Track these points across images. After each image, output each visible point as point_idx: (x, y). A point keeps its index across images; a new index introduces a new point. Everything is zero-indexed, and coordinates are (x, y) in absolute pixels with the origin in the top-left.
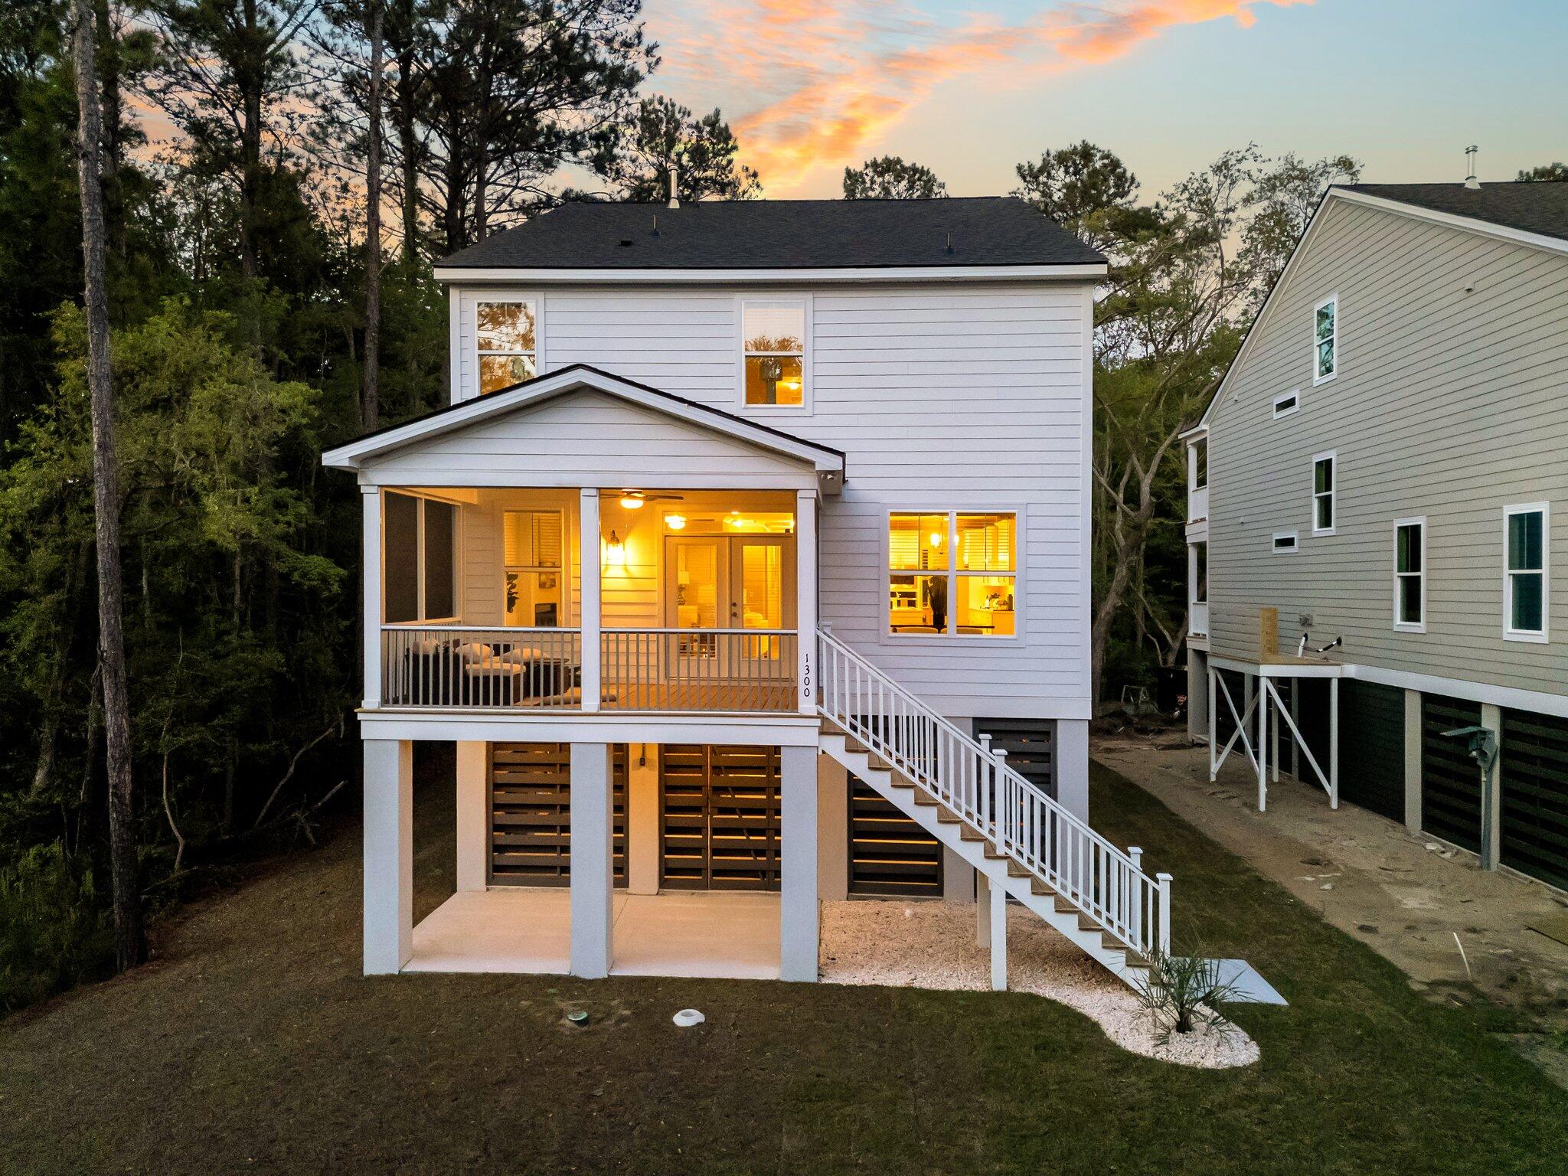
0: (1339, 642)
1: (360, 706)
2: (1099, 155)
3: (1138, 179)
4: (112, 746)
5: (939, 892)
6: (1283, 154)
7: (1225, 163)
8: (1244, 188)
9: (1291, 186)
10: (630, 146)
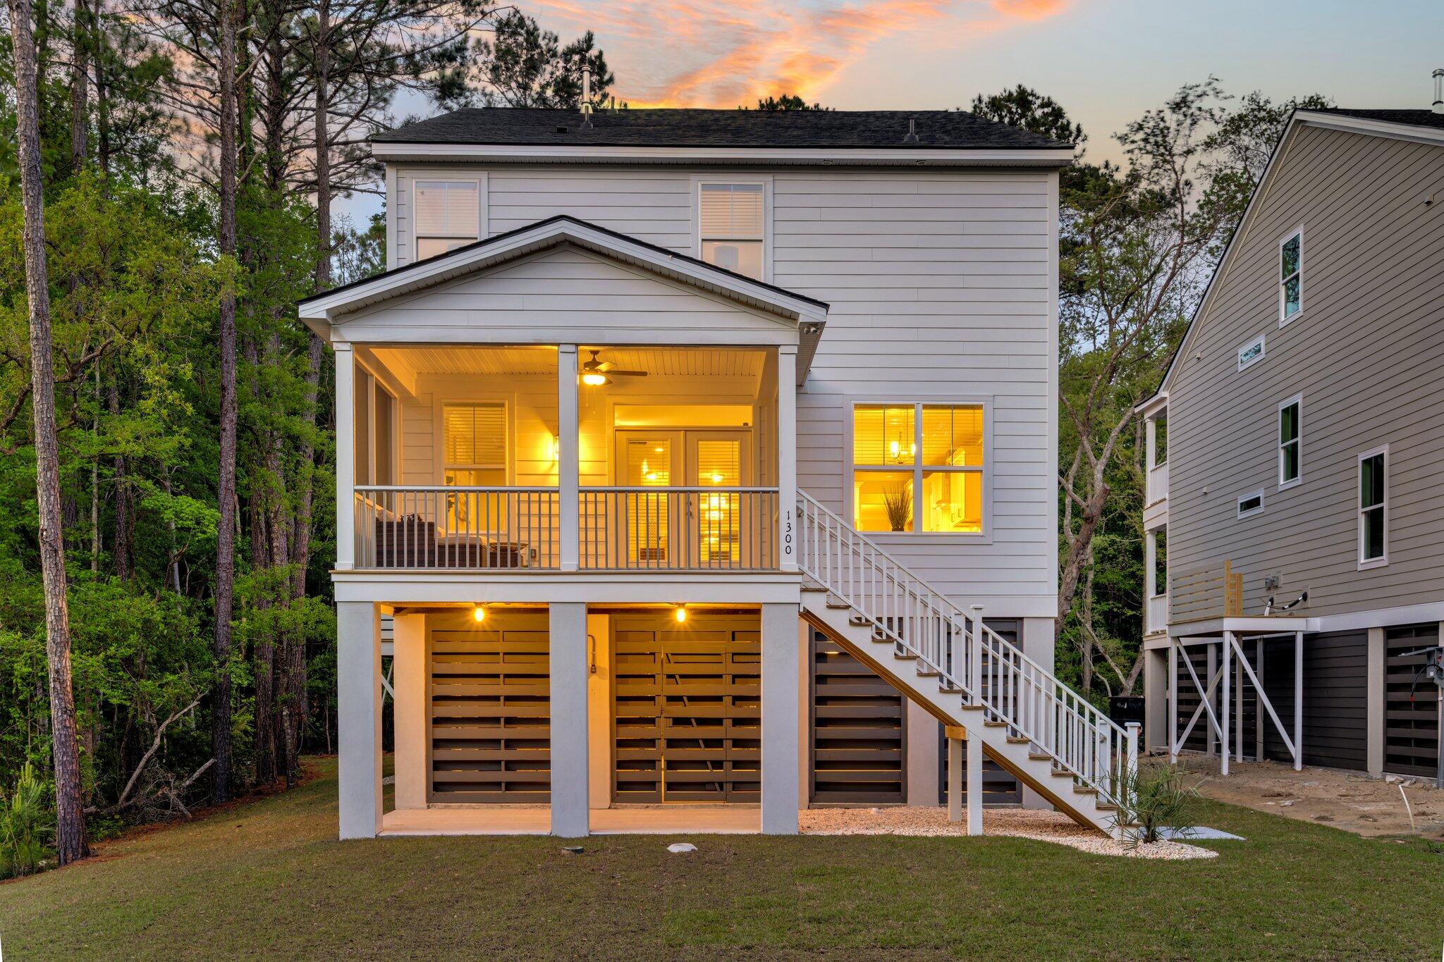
0: (1305, 597)
1: (333, 568)
2: (1039, 102)
3: (1085, 131)
4: (53, 629)
5: (904, 800)
6: (1248, 93)
7: (1184, 100)
8: (1207, 129)
9: (1257, 130)
10: (483, 77)
